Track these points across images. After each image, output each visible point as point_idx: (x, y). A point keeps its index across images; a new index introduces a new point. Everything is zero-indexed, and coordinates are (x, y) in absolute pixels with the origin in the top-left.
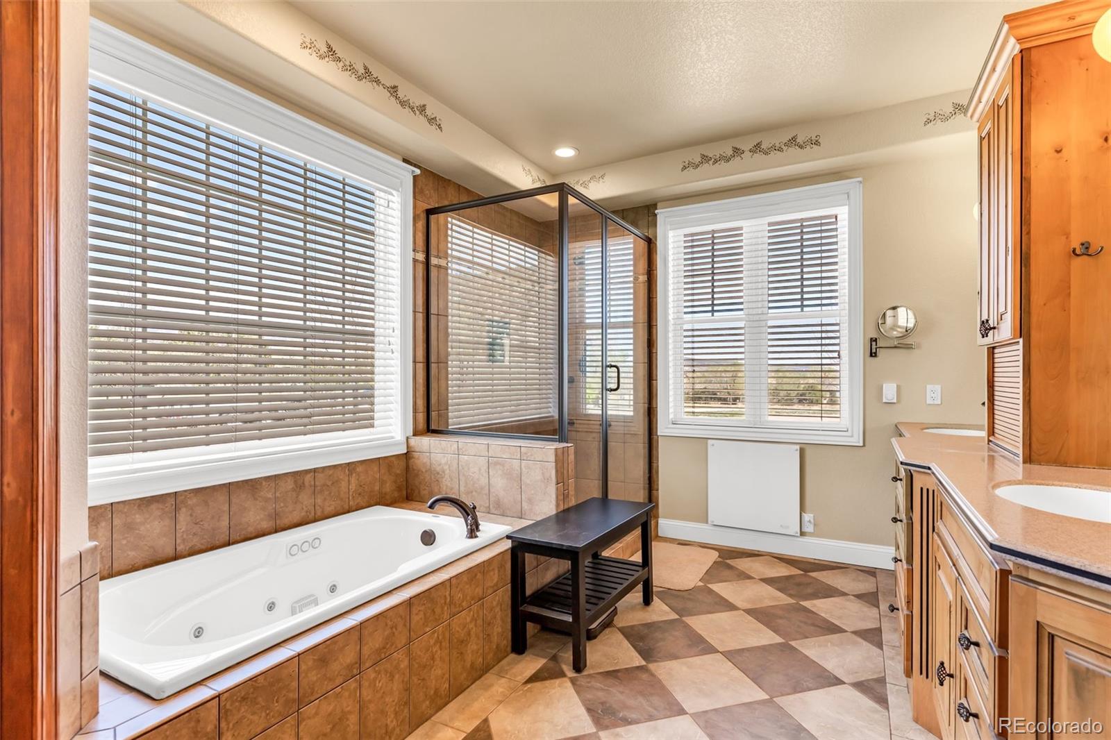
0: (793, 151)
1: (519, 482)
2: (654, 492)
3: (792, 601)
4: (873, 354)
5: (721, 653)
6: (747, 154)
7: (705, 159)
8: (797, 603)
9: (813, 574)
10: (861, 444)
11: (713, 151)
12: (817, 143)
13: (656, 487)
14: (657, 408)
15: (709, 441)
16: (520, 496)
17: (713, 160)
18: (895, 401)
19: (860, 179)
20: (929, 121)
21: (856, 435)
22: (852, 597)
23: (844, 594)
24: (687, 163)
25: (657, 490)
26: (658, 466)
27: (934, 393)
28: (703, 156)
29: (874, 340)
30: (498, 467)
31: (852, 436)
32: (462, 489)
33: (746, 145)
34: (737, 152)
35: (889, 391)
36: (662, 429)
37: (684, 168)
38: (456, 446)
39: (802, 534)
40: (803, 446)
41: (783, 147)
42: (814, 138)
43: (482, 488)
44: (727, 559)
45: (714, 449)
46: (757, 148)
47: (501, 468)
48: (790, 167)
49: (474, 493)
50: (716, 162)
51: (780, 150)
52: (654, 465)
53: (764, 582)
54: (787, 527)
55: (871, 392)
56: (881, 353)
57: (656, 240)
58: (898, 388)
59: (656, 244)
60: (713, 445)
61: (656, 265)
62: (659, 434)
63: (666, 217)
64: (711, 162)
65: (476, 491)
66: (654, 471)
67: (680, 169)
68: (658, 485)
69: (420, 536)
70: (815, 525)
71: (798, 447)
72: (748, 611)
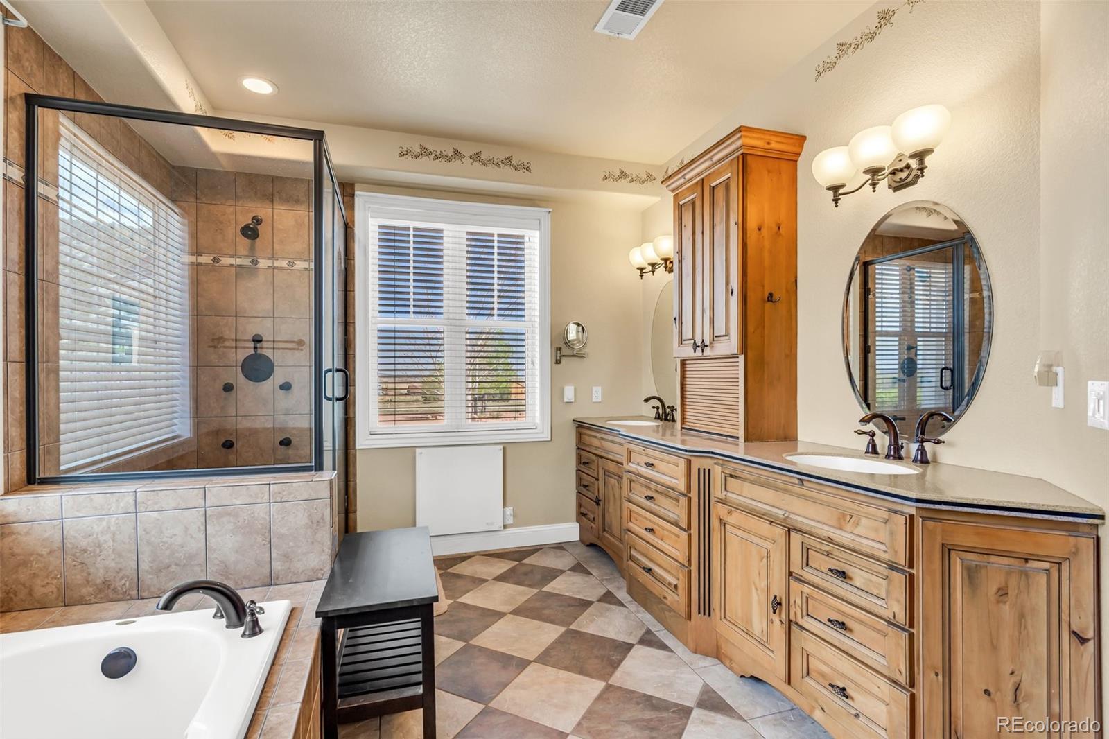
0: (508, 170)
1: (267, 534)
2: (351, 515)
3: (536, 591)
4: (558, 362)
5: (533, 661)
6: (467, 160)
7: (425, 151)
8: (540, 591)
9: (526, 561)
10: (550, 439)
11: (434, 146)
12: (528, 169)
13: (353, 508)
14: (354, 417)
15: (417, 450)
16: (268, 555)
17: (433, 155)
18: (573, 400)
19: (551, 210)
20: (605, 178)
21: (545, 432)
22: (569, 572)
23: (562, 572)
24: (405, 149)
25: (355, 511)
26: (356, 484)
27: (597, 394)
28: (423, 148)
29: (559, 349)
30: (225, 519)
31: (543, 433)
32: (144, 566)
33: (468, 150)
34: (457, 154)
35: (569, 393)
36: (362, 441)
37: (402, 154)
38: (130, 498)
39: (505, 527)
40: (505, 445)
41: (500, 163)
42: (525, 164)
43: (191, 557)
44: (447, 569)
45: (422, 459)
46: (476, 157)
47: (232, 519)
48: (511, 184)
49: (173, 568)
50: (436, 158)
51: (497, 165)
52: (351, 484)
53: (499, 581)
54: (492, 524)
55: (555, 392)
56: (564, 360)
57: (354, 225)
58: (575, 389)
59: (353, 230)
60: (421, 453)
61: (354, 253)
62: (357, 447)
63: (366, 202)
64: (431, 157)
65: (176, 564)
66: (351, 490)
67: (398, 154)
68: (356, 506)
69: (100, 665)
70: (514, 516)
71: (501, 447)
72: (514, 612)
